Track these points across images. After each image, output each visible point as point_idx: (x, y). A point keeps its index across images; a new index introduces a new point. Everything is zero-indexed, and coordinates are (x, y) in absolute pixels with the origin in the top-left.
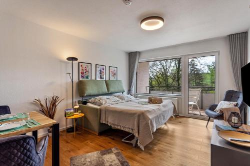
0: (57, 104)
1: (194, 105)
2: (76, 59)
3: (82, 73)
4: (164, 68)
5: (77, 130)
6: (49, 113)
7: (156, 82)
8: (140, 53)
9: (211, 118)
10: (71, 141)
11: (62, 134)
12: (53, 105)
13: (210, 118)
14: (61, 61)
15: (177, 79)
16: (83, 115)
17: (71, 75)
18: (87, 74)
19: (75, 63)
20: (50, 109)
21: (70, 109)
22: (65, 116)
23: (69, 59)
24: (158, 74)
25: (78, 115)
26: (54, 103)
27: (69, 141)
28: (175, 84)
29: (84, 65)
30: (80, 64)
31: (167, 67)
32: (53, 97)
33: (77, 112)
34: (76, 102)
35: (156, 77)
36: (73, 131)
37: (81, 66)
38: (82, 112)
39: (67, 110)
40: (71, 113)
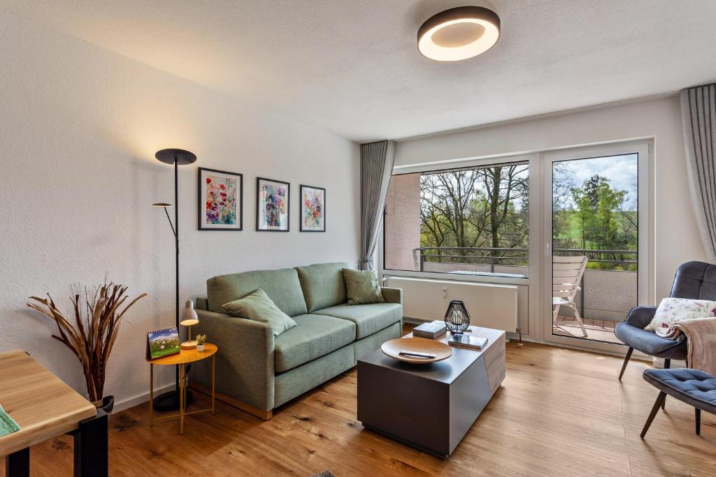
0: (118, 311)
1: (562, 306)
2: (188, 157)
3: (209, 205)
4: (452, 195)
5: (190, 401)
6: (88, 344)
7: (431, 235)
8: (396, 143)
9: (635, 352)
10: (170, 449)
11: (138, 418)
12: (103, 318)
13: (631, 350)
14: (137, 163)
15: (489, 227)
16: (213, 349)
17: (171, 210)
18: (228, 209)
19: (187, 170)
20: (92, 329)
21: (166, 332)
22: (149, 357)
23: (164, 155)
24: (437, 213)
25: (195, 351)
26: (107, 310)
27: (162, 449)
28: (486, 241)
29: (218, 179)
30: (205, 175)
31: (462, 194)
32: (104, 290)
33: (194, 339)
34: (188, 304)
35: (431, 222)
36: (176, 408)
37: (209, 181)
38: (208, 341)
39: (157, 334)
40: (168, 346)
